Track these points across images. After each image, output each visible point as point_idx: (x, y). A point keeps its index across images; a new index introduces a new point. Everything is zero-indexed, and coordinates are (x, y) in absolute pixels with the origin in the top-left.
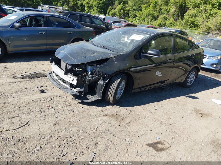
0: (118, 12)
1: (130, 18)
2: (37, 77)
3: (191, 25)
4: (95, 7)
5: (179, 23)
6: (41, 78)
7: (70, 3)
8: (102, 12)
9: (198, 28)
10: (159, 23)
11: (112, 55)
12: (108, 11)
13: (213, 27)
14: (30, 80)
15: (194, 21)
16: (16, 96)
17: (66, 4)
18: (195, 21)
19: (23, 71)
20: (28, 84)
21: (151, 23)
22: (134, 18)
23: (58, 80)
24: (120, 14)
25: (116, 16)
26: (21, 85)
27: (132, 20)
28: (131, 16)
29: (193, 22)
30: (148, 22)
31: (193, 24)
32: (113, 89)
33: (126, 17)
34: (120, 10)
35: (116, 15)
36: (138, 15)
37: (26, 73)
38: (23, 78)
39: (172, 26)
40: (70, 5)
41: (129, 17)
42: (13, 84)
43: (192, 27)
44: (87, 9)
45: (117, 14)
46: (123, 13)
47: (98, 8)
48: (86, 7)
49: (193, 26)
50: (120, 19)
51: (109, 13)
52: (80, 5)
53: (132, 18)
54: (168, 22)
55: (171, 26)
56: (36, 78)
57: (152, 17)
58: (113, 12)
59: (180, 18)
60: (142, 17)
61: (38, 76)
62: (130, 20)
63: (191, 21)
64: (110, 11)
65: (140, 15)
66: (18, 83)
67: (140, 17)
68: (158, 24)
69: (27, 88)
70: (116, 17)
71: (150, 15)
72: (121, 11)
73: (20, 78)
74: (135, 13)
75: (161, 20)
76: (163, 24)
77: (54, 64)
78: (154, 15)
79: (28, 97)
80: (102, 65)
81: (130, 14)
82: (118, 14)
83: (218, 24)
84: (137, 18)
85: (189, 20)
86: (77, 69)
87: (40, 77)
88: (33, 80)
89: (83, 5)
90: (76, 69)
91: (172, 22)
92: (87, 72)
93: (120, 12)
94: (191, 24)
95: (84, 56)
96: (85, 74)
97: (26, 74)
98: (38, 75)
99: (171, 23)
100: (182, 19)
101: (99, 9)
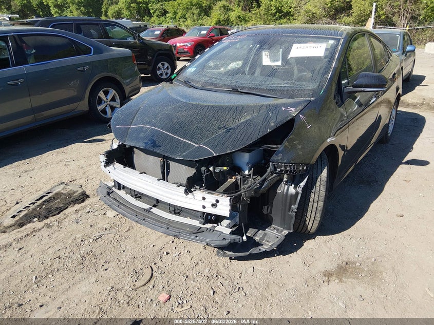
0: (125, 8)
1: (154, 18)
2: (60, 210)
3: (278, 14)
4: (73, 4)
5: (254, 14)
6: (71, 209)
7: (12, 4)
8: (91, 12)
9: (291, 18)
10: (216, 20)
11: (293, 110)
12: (104, 9)
13: (319, 12)
14: (48, 226)
15: (281, 5)
16: (45, 295)
17: (3, 7)
18: (283, 6)
19: (8, 201)
20: (52, 241)
21: (199, 21)
22: (162, 16)
23: (151, 210)
24: (131, 13)
25: (122, 18)
26: (33, 251)
27: (159, 22)
28: (154, 12)
29: (280, 8)
30: (194, 21)
31: (280, 11)
32: (316, 199)
33: (146, 17)
34: (130, 3)
35: (122, 16)
36: (170, 10)
37: (17, 203)
38: (21, 225)
39: (243, 22)
40: (13, 8)
41: (150, 16)
42: (6, 254)
43: (280, 18)
44: (56, 12)
45: (124, 12)
46: (136, 8)
47: (81, 6)
48: (51, 8)
49: (282, 16)
50: (134, 22)
51: (106, 12)
52: (37, 5)
53: (157, 16)
54: (233, 16)
55: (241, 21)
56: (59, 213)
57: (199, 10)
58: (116, 9)
59: (254, 4)
60: (180, 13)
61: (57, 203)
62: (154, 21)
63: (275, 7)
64: (107, 9)
65: (173, 8)
66: (19, 245)
67: (175, 13)
68: (214, 22)
69: (57, 254)
70: (123, 20)
71: (193, 6)
72: (132, 5)
73: (13, 228)
74: (162, 5)
75: (219, 12)
76: (224, 21)
77: (118, 166)
78: (201, 5)
79: (84, 289)
80: (285, 143)
81: (152, 9)
82: (126, 12)
83: (328, 5)
84: (167, 15)
85: (271, 6)
86: (214, 169)
87: (67, 208)
88: (56, 223)
89: (45, 4)
90: (211, 169)
91: (240, 14)
92: (239, 170)
93: (129, 7)
94: (276, 12)
95: (220, 129)
96: (239, 177)
97: (20, 207)
98: (59, 203)
99: (239, 17)
100: (259, 6)
101: (82, 9)
